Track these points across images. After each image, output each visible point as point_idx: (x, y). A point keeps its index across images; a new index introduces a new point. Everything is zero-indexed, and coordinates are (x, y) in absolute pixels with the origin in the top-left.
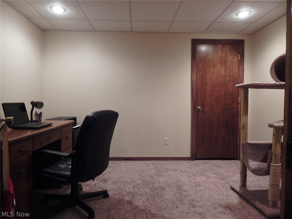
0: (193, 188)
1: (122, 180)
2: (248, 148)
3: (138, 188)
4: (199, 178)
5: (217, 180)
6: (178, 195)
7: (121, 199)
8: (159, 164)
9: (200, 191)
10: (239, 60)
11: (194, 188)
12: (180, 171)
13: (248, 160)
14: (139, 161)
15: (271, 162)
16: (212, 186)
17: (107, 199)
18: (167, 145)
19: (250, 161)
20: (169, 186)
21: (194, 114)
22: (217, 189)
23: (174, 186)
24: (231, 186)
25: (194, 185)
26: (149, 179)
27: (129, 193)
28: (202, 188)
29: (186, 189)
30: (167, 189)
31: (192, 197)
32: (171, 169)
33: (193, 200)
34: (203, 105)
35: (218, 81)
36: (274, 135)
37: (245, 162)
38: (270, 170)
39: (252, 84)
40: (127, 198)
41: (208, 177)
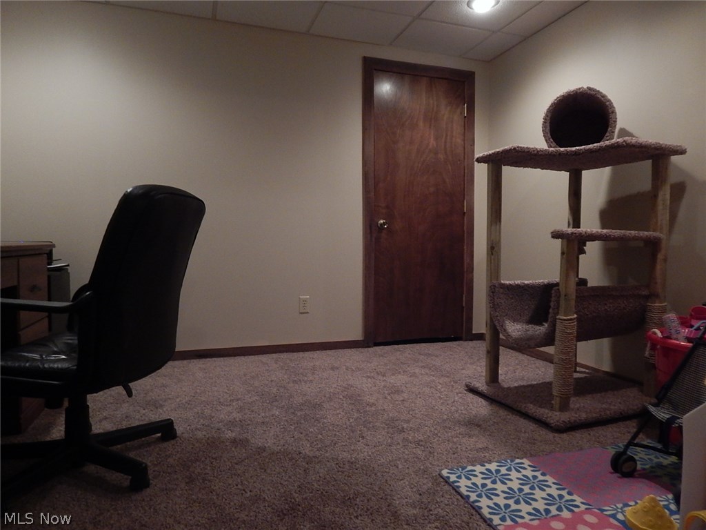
0: (386, 398)
1: (203, 399)
2: (502, 296)
3: (252, 411)
4: (393, 377)
5: (434, 378)
6: (356, 415)
7: (213, 438)
8: (291, 360)
9: (403, 401)
10: (465, 117)
11: (389, 397)
12: (347, 369)
13: (504, 321)
14: (236, 358)
15: (558, 313)
16: (427, 390)
17: (173, 442)
18: (308, 313)
19: (507, 322)
20: (330, 399)
21: (371, 236)
22: (439, 394)
23: (341, 397)
24: (467, 386)
25: (386, 392)
26: (274, 390)
27: (231, 424)
28: (405, 395)
29: (372, 401)
30: (326, 406)
31: (391, 415)
32: (323, 367)
33: (393, 420)
34: (390, 217)
35: (422, 160)
36: (563, 253)
37: (497, 324)
38: (557, 329)
39: (515, 149)
40: (230, 435)
41: (414, 375)
